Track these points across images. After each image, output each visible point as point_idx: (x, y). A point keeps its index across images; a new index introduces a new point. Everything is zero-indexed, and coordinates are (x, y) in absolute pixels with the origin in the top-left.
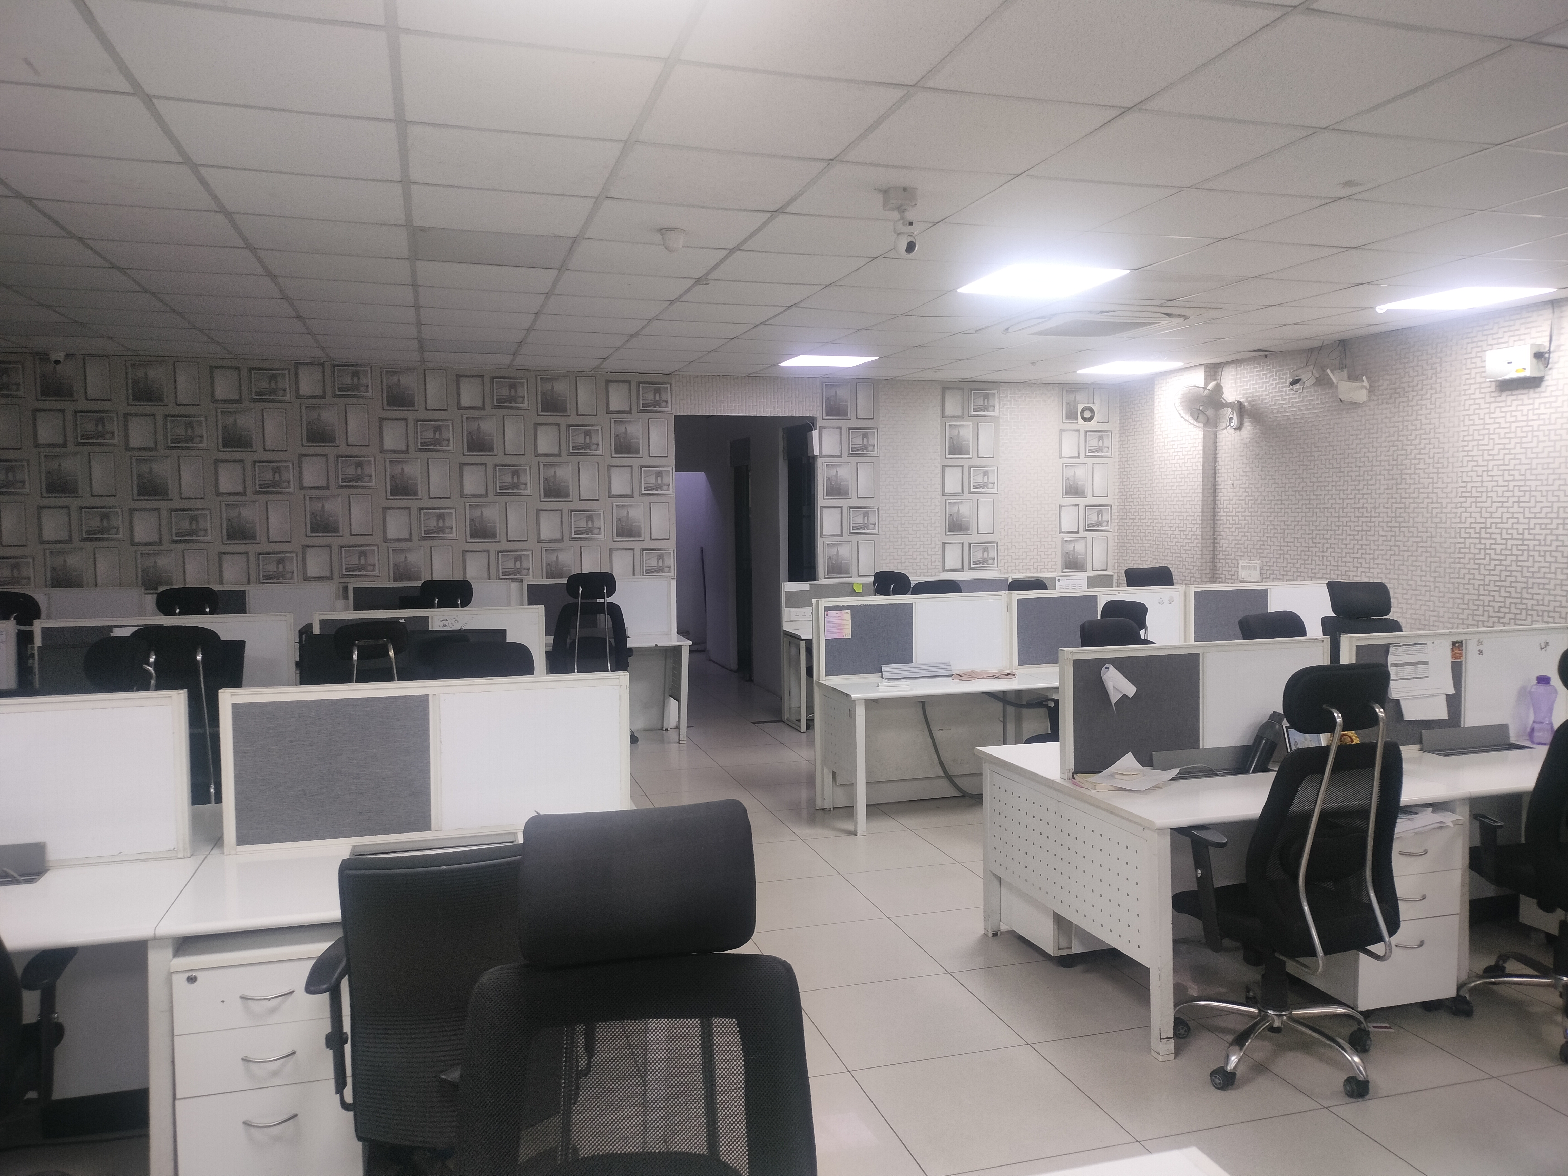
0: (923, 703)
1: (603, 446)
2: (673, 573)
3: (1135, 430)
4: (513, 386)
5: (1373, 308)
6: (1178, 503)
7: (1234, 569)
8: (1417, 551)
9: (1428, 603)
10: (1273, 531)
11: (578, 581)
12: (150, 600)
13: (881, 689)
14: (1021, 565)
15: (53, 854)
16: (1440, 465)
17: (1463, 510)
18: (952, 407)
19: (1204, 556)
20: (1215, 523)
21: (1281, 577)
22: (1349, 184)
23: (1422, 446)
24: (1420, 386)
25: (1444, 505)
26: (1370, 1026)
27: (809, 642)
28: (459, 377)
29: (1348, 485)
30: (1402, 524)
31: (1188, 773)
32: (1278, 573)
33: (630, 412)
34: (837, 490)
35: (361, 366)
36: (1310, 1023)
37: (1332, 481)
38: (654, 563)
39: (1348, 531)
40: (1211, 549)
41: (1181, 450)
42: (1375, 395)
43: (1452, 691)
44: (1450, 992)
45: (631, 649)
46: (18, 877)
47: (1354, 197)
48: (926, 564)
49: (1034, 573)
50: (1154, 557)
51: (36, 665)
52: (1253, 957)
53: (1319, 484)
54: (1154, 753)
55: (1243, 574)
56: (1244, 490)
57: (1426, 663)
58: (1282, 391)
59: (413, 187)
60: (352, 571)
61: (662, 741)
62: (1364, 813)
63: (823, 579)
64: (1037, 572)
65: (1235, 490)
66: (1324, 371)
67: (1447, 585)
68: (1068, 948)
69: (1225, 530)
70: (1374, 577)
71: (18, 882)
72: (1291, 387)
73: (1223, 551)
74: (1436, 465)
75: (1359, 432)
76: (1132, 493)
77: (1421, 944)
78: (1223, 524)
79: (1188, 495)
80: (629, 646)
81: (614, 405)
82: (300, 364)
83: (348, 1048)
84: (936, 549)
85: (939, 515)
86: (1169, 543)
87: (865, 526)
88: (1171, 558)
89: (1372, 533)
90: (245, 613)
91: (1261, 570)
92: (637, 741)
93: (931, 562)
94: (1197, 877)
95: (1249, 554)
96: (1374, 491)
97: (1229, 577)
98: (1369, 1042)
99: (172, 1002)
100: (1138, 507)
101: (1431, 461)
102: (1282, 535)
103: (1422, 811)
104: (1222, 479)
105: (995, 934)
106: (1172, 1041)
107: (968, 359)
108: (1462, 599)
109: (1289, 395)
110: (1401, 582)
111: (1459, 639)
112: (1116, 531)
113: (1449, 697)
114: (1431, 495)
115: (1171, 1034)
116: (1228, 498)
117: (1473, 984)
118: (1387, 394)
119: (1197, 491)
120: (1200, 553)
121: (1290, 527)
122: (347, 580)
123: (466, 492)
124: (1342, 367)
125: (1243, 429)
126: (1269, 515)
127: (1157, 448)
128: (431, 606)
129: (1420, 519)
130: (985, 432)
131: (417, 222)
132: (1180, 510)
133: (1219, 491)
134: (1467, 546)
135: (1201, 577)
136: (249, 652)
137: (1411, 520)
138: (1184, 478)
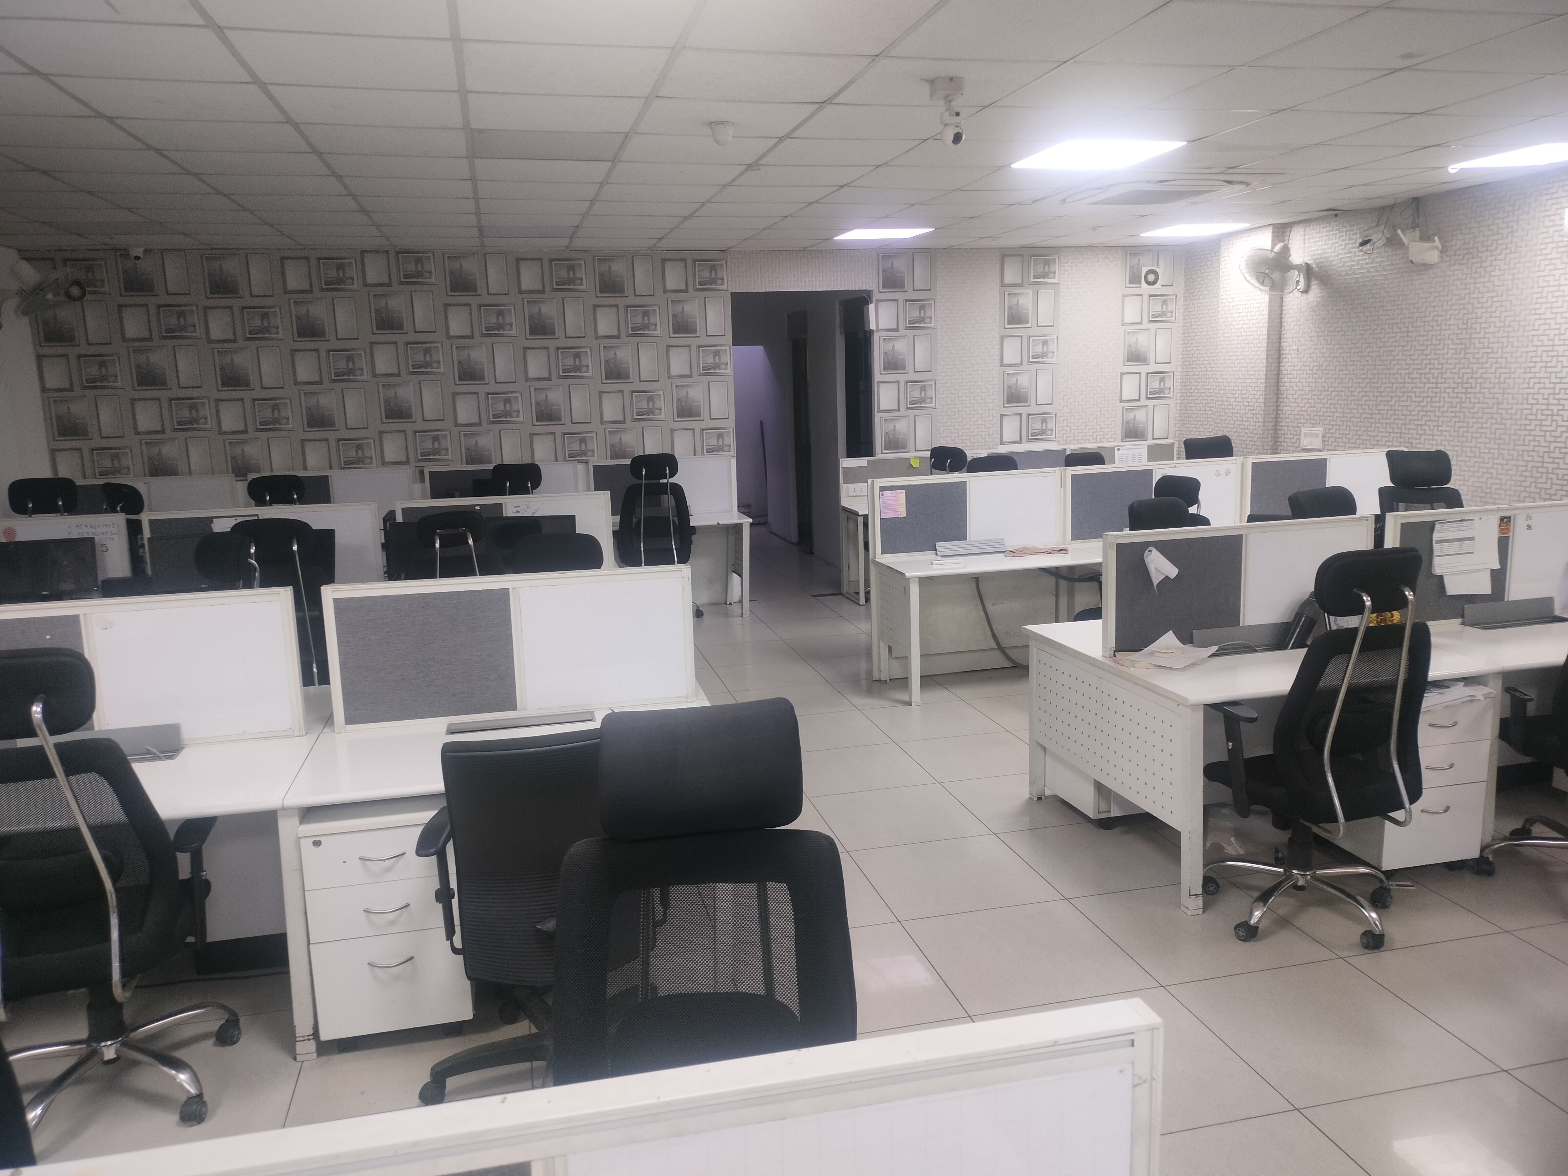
0: (976, 579)
1: (661, 326)
2: (733, 452)
3: (1200, 293)
4: (571, 268)
5: (1446, 167)
6: (1241, 369)
7: (1296, 437)
8: (1482, 418)
9: (1491, 471)
10: (1337, 398)
11: (640, 462)
12: (241, 488)
13: (934, 567)
14: (1080, 435)
15: (187, 734)
16: (1510, 329)
17: (1532, 375)
18: (1010, 276)
19: (1266, 424)
20: (1278, 390)
21: (1343, 444)
22: (1409, 56)
23: (1493, 309)
24: (1495, 245)
25: (1513, 370)
26: (1393, 885)
27: (866, 517)
28: (519, 260)
29: (1415, 350)
30: (1469, 390)
31: (1227, 649)
32: (1340, 440)
33: (686, 291)
34: (894, 365)
35: (423, 252)
36: (1332, 882)
37: (1399, 346)
38: (714, 442)
39: (1413, 397)
40: (1274, 416)
41: (1246, 314)
42: (1447, 256)
43: (1497, 566)
44: (1473, 853)
45: (694, 527)
46: (159, 754)
47: (1413, 67)
48: (983, 436)
49: (1093, 443)
50: (1215, 425)
51: (147, 555)
52: (1280, 823)
53: (1385, 349)
54: (1194, 631)
55: (1305, 442)
56: (1309, 355)
57: (1472, 539)
58: (1351, 253)
59: (470, 96)
60: (427, 456)
61: (726, 615)
62: (1391, 687)
63: (881, 454)
64: (1096, 442)
65: (1300, 356)
66: (1396, 230)
67: (1512, 452)
68: (1107, 812)
69: (1289, 396)
70: (1437, 445)
71: (160, 759)
72: (1361, 248)
73: (1285, 418)
74: (1507, 329)
75: (1429, 295)
76: (1195, 359)
77: (1447, 809)
78: (1287, 390)
79: (1252, 361)
80: (692, 524)
81: (671, 284)
82: (367, 252)
83: (455, 902)
84: (994, 422)
85: (997, 386)
86: (1232, 411)
87: (923, 401)
88: (1232, 426)
89: (1437, 399)
90: (330, 502)
91: (1324, 437)
92: (702, 615)
93: (989, 434)
94: (1229, 750)
95: (1312, 422)
96: (1441, 356)
97: (1291, 444)
98: (1389, 899)
99: (301, 862)
100: (1201, 373)
101: (1502, 324)
102: (1345, 402)
103: (1454, 685)
104: (1287, 344)
105: (1039, 799)
106: (1201, 897)
107: (1026, 227)
108: (1526, 466)
109: (1358, 256)
110: (1464, 449)
111: (1507, 514)
112: (1178, 398)
113: (1493, 572)
114: (1499, 360)
115: (1200, 891)
116: (1292, 364)
117: (1496, 846)
118: (1460, 255)
119: (1261, 357)
120: (1262, 420)
121: (1354, 394)
122: (423, 464)
123: (530, 376)
124: (1415, 226)
125: (1310, 292)
126: (1333, 381)
127: (1222, 312)
128: (502, 493)
129: (1487, 385)
130: (1045, 299)
131: (474, 125)
132: (1243, 377)
133: (1284, 356)
134: (1534, 412)
135: (1263, 446)
136: (339, 539)
137: (1478, 386)
138: (1249, 343)
